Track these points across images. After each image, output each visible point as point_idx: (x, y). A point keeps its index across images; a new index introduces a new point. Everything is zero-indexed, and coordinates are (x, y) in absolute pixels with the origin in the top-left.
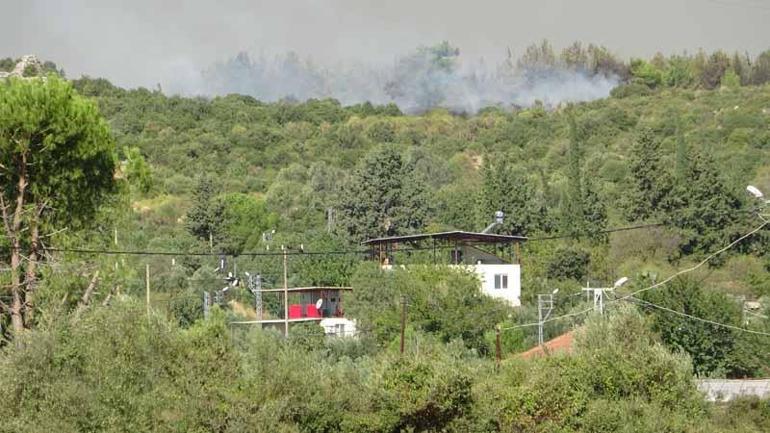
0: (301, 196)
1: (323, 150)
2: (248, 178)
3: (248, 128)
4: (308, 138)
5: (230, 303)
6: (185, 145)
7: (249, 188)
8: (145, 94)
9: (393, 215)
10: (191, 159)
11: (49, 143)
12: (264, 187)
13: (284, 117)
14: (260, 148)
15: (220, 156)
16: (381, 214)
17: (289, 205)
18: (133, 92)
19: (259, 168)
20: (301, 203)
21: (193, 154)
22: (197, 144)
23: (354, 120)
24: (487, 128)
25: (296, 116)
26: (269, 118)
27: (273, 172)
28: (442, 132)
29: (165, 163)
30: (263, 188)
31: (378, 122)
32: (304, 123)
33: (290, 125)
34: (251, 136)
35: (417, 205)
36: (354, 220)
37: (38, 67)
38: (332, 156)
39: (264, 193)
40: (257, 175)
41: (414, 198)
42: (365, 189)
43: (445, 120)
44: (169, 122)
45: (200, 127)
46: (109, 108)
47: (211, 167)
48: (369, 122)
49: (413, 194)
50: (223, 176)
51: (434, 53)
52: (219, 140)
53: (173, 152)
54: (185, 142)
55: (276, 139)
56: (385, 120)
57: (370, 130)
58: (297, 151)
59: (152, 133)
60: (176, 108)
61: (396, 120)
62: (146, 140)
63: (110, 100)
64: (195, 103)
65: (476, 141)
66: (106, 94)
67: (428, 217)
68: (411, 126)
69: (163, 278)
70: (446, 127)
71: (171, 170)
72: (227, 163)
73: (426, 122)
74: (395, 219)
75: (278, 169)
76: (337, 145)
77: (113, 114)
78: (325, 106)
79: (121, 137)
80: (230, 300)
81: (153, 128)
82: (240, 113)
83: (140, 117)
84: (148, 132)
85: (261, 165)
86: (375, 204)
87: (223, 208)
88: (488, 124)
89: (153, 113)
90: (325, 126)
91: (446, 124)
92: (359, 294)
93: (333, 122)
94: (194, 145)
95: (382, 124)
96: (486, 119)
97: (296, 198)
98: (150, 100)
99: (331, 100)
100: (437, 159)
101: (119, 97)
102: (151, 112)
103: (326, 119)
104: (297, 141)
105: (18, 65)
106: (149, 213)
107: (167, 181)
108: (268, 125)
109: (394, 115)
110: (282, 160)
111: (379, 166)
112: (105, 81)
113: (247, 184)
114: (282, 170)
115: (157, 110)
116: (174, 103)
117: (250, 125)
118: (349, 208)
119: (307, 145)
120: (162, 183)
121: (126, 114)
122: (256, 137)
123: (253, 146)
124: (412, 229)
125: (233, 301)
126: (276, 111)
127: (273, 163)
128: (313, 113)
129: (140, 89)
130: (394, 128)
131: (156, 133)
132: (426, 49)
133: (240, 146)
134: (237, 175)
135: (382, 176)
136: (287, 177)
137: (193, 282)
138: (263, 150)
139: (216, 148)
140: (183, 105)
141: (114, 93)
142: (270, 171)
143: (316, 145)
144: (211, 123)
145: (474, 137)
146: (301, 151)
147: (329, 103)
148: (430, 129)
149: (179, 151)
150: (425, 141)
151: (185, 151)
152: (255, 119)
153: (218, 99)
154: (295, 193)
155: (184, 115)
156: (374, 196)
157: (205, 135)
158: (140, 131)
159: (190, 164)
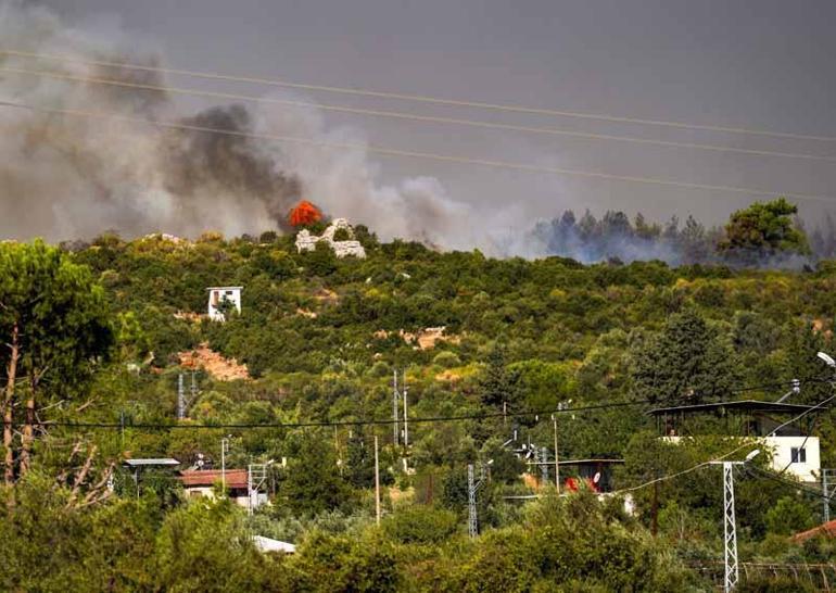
0: (620, 364)
1: (647, 314)
2: (565, 345)
3: (567, 292)
4: (631, 302)
5: (520, 477)
6: (500, 310)
7: (567, 355)
8: (460, 258)
9: (696, 383)
10: (507, 325)
11: (40, 311)
12: (582, 353)
13: (605, 280)
14: (580, 312)
15: (536, 321)
16: (683, 381)
17: (605, 373)
18: (447, 255)
19: (578, 334)
20: (618, 371)
21: (508, 319)
22: (512, 309)
23: (682, 282)
24: (826, 290)
25: (619, 278)
26: (591, 281)
27: (593, 338)
28: (778, 295)
29: (479, 329)
30: (580, 356)
31: (707, 284)
32: (627, 286)
33: (613, 289)
34: (569, 300)
35: (721, 372)
36: (654, 390)
37: (350, 231)
38: (656, 321)
39: (582, 360)
40: (575, 342)
41: (719, 365)
42: (665, 356)
43: (782, 282)
44: (484, 286)
45: (517, 291)
46: (422, 273)
47: (526, 334)
48: (697, 285)
49: (718, 362)
50: (540, 342)
51: (770, 210)
52: (535, 304)
53: (488, 318)
54: (499, 307)
55: (597, 303)
56: (714, 283)
57: (698, 294)
58: (618, 315)
59: (466, 299)
60: (492, 272)
61: (728, 282)
62: (460, 306)
63: (423, 264)
64: (511, 266)
65: (814, 304)
66: (419, 258)
67: (734, 385)
68: (743, 289)
69: (450, 450)
70: (780, 289)
71: (486, 337)
72: (545, 329)
73: (761, 284)
74: (698, 387)
75: (598, 335)
76: (662, 309)
77: (426, 279)
78: (651, 268)
79: (433, 302)
80: (521, 474)
81: (468, 293)
82: (558, 276)
83: (454, 281)
84: (462, 297)
85: (580, 331)
86: (675, 371)
87: (518, 376)
88: (827, 286)
89: (469, 277)
90: (650, 289)
91: (781, 286)
92: (632, 467)
93: (657, 284)
94: (509, 310)
95: (711, 287)
96: (824, 281)
97: (614, 366)
98: (465, 264)
99: (657, 262)
100: (767, 324)
101: (433, 261)
102: (466, 276)
103: (650, 282)
104: (618, 306)
105: (329, 229)
106: (458, 382)
107: (481, 348)
108: (589, 289)
109: (725, 277)
110: (603, 325)
111: (680, 332)
112: (420, 245)
113: (565, 351)
114: (602, 335)
115: (472, 275)
116: (490, 266)
117: (569, 289)
118: (648, 375)
119: (629, 309)
120: (474, 351)
121: (440, 278)
122: (574, 301)
123: (571, 311)
124: (718, 398)
125: (524, 475)
126: (596, 274)
127: (592, 328)
128: (636, 276)
129: (455, 252)
130: (724, 291)
131: (470, 297)
132: (762, 207)
133: (557, 311)
134: (555, 341)
135: (682, 342)
136: (606, 343)
137: (482, 454)
138: (582, 314)
139: (533, 313)
140: (500, 269)
141: (428, 257)
142: (590, 337)
143: (639, 309)
144: (529, 287)
145: (812, 301)
146: (623, 316)
147: (655, 266)
148: (763, 292)
149: (493, 318)
150: (758, 304)
151: (499, 317)
152: (576, 282)
153: (537, 262)
154: (613, 360)
155: (500, 279)
156: (675, 363)
157: (522, 299)
158: (454, 296)
159: (504, 330)
